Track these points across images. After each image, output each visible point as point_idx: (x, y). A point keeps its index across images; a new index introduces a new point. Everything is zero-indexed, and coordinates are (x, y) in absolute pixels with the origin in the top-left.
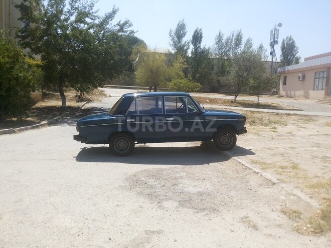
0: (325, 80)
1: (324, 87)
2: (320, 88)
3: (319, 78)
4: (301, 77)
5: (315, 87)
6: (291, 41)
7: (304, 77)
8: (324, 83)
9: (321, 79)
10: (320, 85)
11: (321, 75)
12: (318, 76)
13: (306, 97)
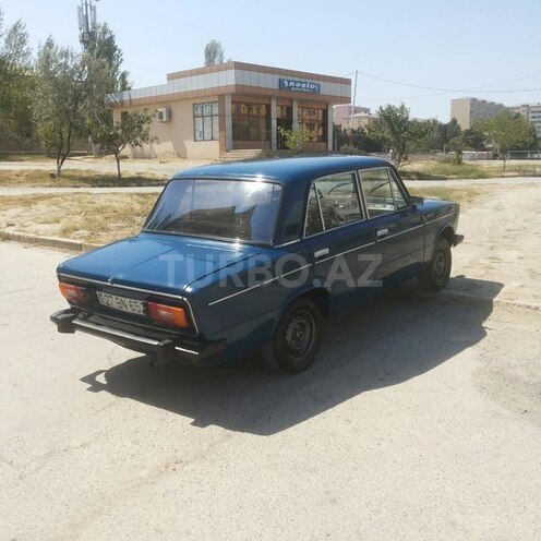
0: (216, 119)
1: (217, 135)
2: (208, 136)
3: (203, 117)
4: (164, 115)
5: (198, 134)
6: (108, 36)
7: (170, 113)
8: (216, 127)
9: (208, 119)
10: (208, 130)
11: (207, 110)
12: (199, 112)
13: (179, 156)
